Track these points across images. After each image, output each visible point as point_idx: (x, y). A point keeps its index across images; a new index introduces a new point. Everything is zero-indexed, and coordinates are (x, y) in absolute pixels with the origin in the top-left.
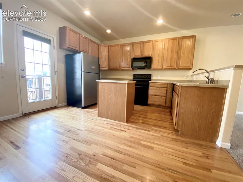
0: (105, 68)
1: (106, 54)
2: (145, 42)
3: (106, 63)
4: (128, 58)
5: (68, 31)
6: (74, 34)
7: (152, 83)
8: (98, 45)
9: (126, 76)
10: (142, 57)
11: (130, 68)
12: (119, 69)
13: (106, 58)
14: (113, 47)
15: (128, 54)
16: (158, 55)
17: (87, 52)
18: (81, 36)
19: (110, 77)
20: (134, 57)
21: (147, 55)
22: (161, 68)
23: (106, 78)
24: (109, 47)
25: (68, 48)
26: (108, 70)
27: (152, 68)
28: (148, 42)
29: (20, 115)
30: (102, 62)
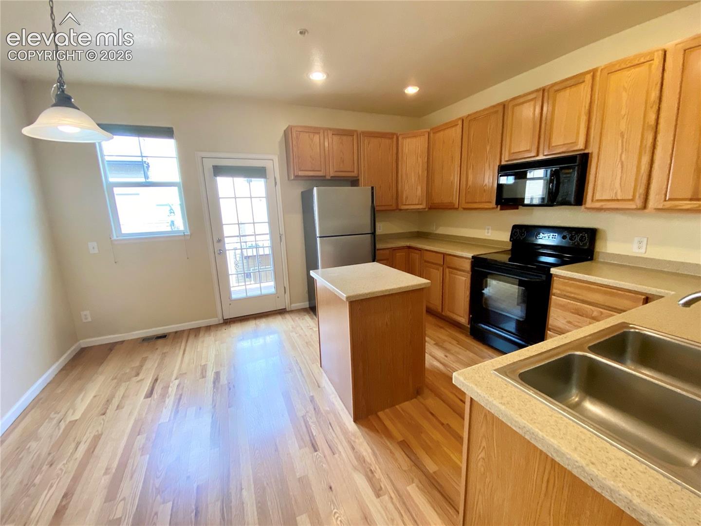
0: (418, 204)
1: (420, 159)
2: (556, 88)
3: (419, 188)
4: (487, 165)
5: (294, 135)
6: (312, 135)
7: (564, 278)
8: (395, 137)
9: (490, 231)
10: (541, 157)
11: (493, 204)
12: (457, 206)
13: (420, 173)
14: (442, 133)
15: (488, 150)
16: (620, 141)
17: (352, 173)
18: (333, 134)
19: (442, 230)
20: (507, 161)
21: (564, 144)
22: (637, 206)
23: (431, 233)
24: (432, 135)
25: (297, 177)
26: (427, 210)
27: (585, 204)
28: (571, 85)
29: (219, 320)
30: (406, 187)
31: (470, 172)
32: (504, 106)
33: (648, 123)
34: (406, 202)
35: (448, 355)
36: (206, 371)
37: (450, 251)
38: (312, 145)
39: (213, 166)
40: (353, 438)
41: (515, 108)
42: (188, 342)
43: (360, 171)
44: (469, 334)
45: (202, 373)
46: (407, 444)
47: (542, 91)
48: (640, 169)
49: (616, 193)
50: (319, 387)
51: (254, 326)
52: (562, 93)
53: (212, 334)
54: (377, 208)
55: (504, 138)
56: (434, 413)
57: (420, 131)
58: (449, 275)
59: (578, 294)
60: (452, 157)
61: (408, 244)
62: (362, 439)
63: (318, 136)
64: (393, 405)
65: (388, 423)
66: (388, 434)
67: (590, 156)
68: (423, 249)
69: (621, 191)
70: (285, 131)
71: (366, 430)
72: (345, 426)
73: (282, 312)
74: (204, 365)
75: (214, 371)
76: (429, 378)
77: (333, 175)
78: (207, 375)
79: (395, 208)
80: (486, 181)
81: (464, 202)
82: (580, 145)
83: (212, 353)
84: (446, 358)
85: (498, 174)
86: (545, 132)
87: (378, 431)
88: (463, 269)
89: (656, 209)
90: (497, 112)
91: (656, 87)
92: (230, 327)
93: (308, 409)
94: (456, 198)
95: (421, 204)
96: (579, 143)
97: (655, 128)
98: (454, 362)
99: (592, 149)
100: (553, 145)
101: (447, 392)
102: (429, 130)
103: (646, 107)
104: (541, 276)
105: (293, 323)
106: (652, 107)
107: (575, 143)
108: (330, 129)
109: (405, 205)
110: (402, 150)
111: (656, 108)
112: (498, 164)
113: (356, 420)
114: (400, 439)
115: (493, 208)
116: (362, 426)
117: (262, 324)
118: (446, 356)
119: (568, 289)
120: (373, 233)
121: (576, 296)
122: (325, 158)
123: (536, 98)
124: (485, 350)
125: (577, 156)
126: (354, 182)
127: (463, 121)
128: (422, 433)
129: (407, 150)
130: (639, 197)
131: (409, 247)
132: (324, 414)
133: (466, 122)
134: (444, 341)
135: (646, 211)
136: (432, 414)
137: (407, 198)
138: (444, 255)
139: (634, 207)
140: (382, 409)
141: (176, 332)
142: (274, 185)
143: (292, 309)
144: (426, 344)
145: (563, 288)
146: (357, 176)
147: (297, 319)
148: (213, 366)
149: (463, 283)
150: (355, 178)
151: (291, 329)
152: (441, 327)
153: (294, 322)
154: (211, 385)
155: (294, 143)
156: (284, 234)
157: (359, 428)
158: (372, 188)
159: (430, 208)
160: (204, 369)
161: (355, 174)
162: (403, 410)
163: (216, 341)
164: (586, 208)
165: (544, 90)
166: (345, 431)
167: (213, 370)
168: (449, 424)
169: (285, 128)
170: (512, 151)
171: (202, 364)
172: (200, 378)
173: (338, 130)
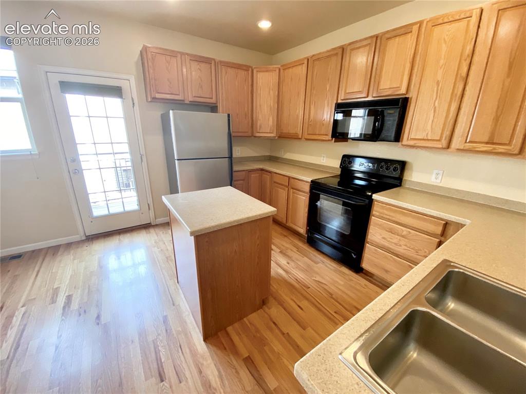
0: (270, 133)
1: (271, 92)
2: (388, 36)
3: (271, 119)
4: (326, 102)
5: (150, 56)
6: (168, 58)
7: (382, 203)
8: (250, 69)
9: (325, 159)
10: (370, 99)
11: (329, 137)
12: (300, 137)
13: (272, 105)
14: (290, 70)
15: (328, 89)
16: (436, 89)
17: (211, 100)
18: (190, 60)
19: (289, 156)
20: (342, 100)
21: (390, 88)
22: (442, 146)
23: (279, 158)
24: (282, 71)
25: (154, 99)
26: (277, 138)
27: (402, 141)
28: (400, 34)
29: (81, 237)
30: (260, 117)
31: (312, 107)
32: (343, 49)
33: (461, 74)
34: (260, 129)
35: (289, 261)
36: (57, 296)
37: (294, 175)
38: (169, 68)
39: (59, 82)
40: (201, 360)
41: (352, 52)
42: (44, 262)
43: (218, 98)
44: (306, 241)
45: (53, 298)
46: (252, 360)
47: (375, 38)
48: (449, 114)
49: (427, 134)
50: (174, 305)
51: (118, 241)
52: (391, 42)
53: (72, 252)
54: (233, 134)
55: (341, 79)
56: (277, 323)
57: (272, 66)
58: (293, 195)
59: (393, 217)
60: (298, 93)
61: (261, 167)
62: (210, 361)
63: (175, 60)
64: (241, 319)
65: (236, 339)
66: (235, 352)
67: (409, 100)
68: (273, 172)
69: (432, 132)
70: (141, 51)
71: (215, 349)
72: (195, 347)
73: (146, 227)
74: (57, 288)
75: (67, 294)
76: (274, 286)
77: (192, 100)
78: (58, 300)
79: (250, 135)
80: (325, 117)
81: (306, 133)
82: (403, 90)
83: (69, 272)
84: (288, 265)
85: (335, 111)
86: (375, 77)
87: (225, 349)
88: (304, 190)
89: (458, 149)
90: (336, 54)
91: (470, 43)
92: (93, 243)
93: (159, 332)
94: (300, 130)
95: (272, 133)
96: (402, 88)
97: (465, 79)
98: (294, 269)
99: (412, 95)
100: (381, 88)
101: (287, 299)
102: (279, 66)
103: (460, 59)
104: (365, 201)
105: (156, 238)
106: (466, 60)
107: (399, 88)
108: (188, 54)
109: (259, 133)
110: (257, 83)
111: (468, 62)
112: (335, 102)
113: (206, 339)
114: (246, 355)
115: (329, 140)
116: (211, 344)
117: (126, 239)
118: (288, 263)
119: (386, 212)
120: (230, 157)
121: (390, 218)
122: (183, 83)
123: (369, 44)
124: (319, 256)
125: (399, 100)
126: (213, 109)
127: (308, 60)
128: (265, 346)
129: (260, 84)
130: (445, 139)
131: (262, 170)
132: (175, 336)
133: (310, 62)
134: (287, 248)
135: (449, 150)
136: (274, 323)
137: (260, 127)
138: (289, 178)
139: (441, 146)
140: (231, 324)
141: (33, 251)
142: (132, 106)
143: (157, 223)
144: (272, 252)
145: (381, 211)
146: (215, 102)
147: (161, 233)
148: (66, 289)
149: (303, 201)
150: (214, 105)
151: (154, 243)
152: (285, 236)
153: (157, 236)
154: (60, 311)
155: (150, 64)
156: (144, 154)
157: (208, 347)
158: (229, 115)
159: (279, 137)
160: (56, 291)
161: (213, 101)
162: (250, 324)
163: (74, 260)
164: (402, 145)
165: (377, 37)
166: (194, 353)
167: (65, 294)
168: (289, 333)
169: (140, 49)
170: (347, 92)
171: (55, 287)
172: (50, 304)
173: (195, 56)
